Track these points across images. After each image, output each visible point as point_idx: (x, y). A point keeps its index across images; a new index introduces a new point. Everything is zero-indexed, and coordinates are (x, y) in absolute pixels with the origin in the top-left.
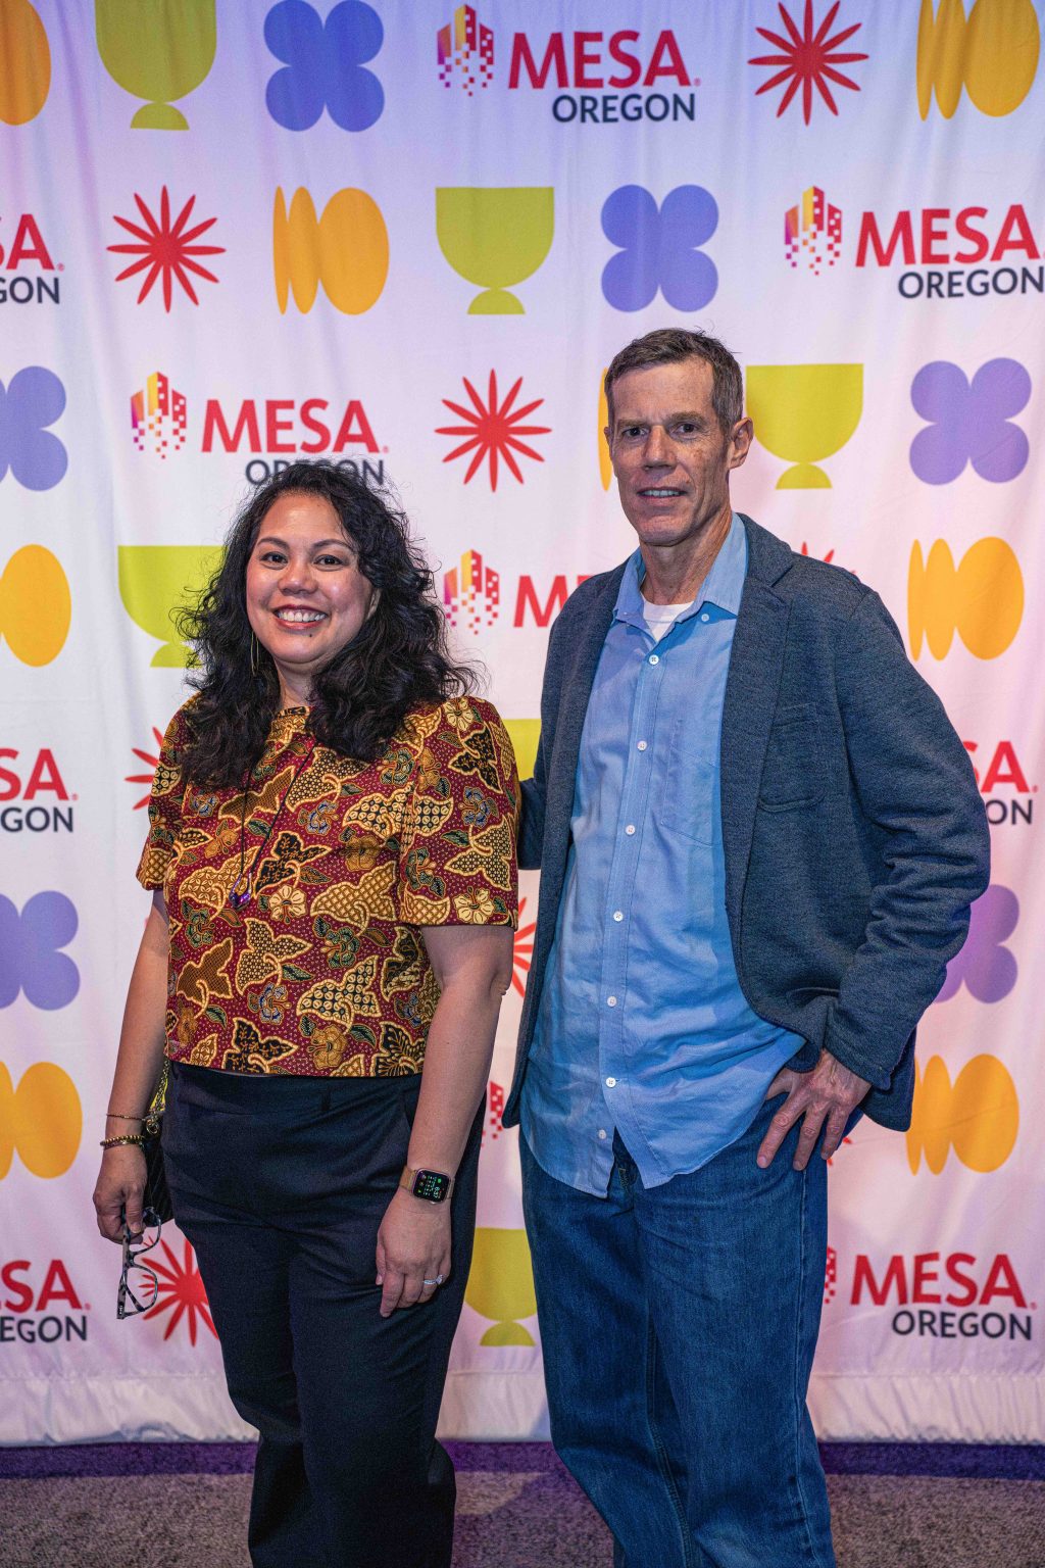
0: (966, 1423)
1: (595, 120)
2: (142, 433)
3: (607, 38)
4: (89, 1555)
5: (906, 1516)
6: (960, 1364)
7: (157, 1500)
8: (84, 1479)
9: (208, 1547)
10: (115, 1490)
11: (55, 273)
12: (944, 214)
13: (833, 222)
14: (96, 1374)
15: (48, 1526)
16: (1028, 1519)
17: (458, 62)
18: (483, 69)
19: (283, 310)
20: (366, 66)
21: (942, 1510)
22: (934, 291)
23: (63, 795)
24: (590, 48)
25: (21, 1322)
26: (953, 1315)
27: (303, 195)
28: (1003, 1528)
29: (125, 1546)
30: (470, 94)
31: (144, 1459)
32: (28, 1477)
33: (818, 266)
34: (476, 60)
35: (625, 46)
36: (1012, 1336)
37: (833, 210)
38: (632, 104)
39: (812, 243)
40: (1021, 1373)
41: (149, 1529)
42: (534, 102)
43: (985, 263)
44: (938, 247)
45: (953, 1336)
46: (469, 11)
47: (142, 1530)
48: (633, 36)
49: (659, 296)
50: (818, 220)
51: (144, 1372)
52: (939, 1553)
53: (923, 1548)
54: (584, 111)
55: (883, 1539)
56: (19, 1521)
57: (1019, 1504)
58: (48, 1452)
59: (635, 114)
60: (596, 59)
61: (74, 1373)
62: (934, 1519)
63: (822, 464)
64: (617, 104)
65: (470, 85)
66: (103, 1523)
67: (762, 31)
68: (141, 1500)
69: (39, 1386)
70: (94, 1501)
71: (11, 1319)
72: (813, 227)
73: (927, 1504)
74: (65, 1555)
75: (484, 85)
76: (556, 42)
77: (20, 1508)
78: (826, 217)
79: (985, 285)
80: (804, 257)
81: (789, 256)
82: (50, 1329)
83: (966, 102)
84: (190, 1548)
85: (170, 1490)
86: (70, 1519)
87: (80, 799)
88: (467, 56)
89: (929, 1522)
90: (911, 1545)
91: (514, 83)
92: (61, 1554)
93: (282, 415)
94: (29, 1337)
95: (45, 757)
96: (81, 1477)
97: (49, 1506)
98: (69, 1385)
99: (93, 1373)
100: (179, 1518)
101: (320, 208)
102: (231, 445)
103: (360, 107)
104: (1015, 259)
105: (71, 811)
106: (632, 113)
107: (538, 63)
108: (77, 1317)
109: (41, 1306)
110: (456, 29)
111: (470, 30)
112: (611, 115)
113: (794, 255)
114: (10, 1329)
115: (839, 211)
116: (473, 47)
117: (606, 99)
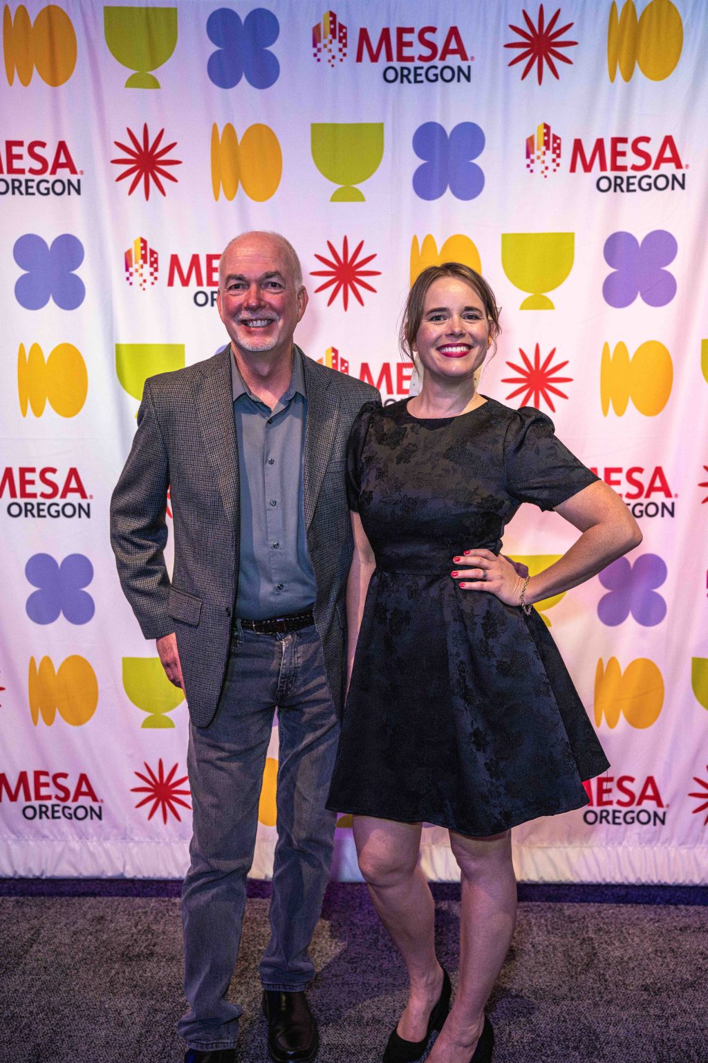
0: (625, 874)
1: (410, 82)
2: (131, 274)
3: (417, 31)
4: (104, 942)
5: (586, 923)
6: (623, 839)
7: (144, 910)
8: (102, 898)
9: (174, 939)
10: (119, 904)
11: (78, 176)
12: (624, 140)
13: (555, 145)
14: (108, 839)
15: (81, 923)
16: (656, 925)
17: (325, 46)
18: (340, 50)
19: (217, 199)
20: (268, 48)
21: (607, 920)
22: (618, 188)
23: (84, 496)
24: (407, 37)
25: (64, 808)
26: (620, 812)
27: (229, 128)
28: (642, 930)
29: (125, 937)
30: (333, 66)
31: (137, 886)
32: (69, 895)
33: (546, 173)
34: (336, 45)
35: (428, 36)
36: (655, 824)
37: (556, 138)
38: (432, 72)
39: (543, 158)
40: (659, 844)
41: (140, 927)
42: (372, 71)
43: (649, 171)
44: (620, 161)
45: (620, 824)
46: (332, 15)
47: (135, 927)
48: (433, 30)
49: (448, 191)
50: (546, 144)
51: (136, 839)
52: (604, 946)
53: (595, 942)
54: (402, 76)
55: (572, 938)
56: (64, 921)
57: (652, 917)
58: (82, 883)
59: (434, 78)
60: (410, 44)
61: (95, 838)
62: (602, 925)
63: (549, 295)
64: (423, 72)
65: (332, 60)
66: (113, 923)
67: (512, 27)
68: (135, 910)
69: (75, 845)
70: (107, 910)
71: (58, 805)
72: (544, 148)
73: (598, 916)
74: (90, 941)
75: (341, 60)
76: (386, 33)
77: (64, 913)
78: (552, 142)
79: (649, 185)
80: (538, 166)
82: (81, 813)
83: (638, 72)
84: (163, 939)
85: (152, 905)
86: (93, 920)
87: (94, 498)
88: (331, 42)
89: (598, 927)
90: (588, 941)
91: (359, 59)
92: (88, 940)
93: (216, 263)
94: (69, 816)
95: (73, 472)
96: (100, 896)
97: (82, 912)
98: (93, 845)
99: (107, 839)
100: (156, 921)
101: (240, 136)
102: (185, 282)
103: (265, 74)
104: (668, 169)
105: (88, 505)
106: (432, 77)
107: (375, 46)
108: (96, 806)
109: (75, 799)
110: (324, 26)
111: (332, 26)
112: (419, 78)
113: (532, 165)
114: (58, 811)
115: (559, 138)
116: (334, 37)
117: (416, 69)
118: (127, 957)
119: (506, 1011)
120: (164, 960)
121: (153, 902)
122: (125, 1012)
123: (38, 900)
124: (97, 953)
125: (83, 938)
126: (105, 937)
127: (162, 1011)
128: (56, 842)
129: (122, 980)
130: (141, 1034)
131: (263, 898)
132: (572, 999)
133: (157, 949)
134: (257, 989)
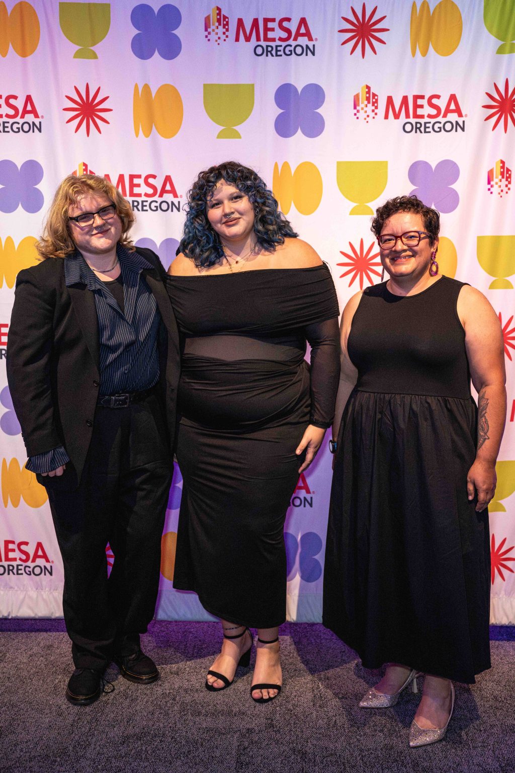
1: (272, 56)
3: (277, 21)
4: (51, 661)
10: (64, 637)
11: (40, 120)
12: (422, 97)
13: (374, 100)
14: (56, 590)
15: (35, 649)
17: (213, 30)
18: (224, 33)
19: (137, 135)
22: (418, 130)
24: (270, 25)
25: (26, 567)
27: (146, 87)
30: (219, 44)
32: (28, 631)
33: (368, 119)
34: (221, 29)
35: (285, 24)
37: (374, 95)
38: (288, 49)
39: (365, 109)
42: (246, 48)
43: (440, 119)
44: (420, 112)
46: (219, 9)
48: (289, 20)
49: (299, 131)
50: (368, 99)
54: (267, 51)
56: (24, 647)
58: (37, 621)
59: (289, 53)
60: (273, 30)
61: (47, 589)
63: (370, 205)
64: (281, 49)
65: (218, 40)
66: (58, 649)
67: (344, 18)
69: (33, 593)
70: (55, 641)
71: (22, 565)
72: (366, 102)
74: (42, 661)
75: (225, 40)
76: (256, 22)
77: (24, 642)
78: (372, 98)
79: (440, 128)
80: (362, 115)
81: (355, 114)
82: (37, 571)
86: (45, 647)
88: (217, 28)
91: (237, 40)
92: (40, 660)
93: (136, 181)
94: (29, 573)
96: (50, 632)
97: (36, 642)
98: (45, 593)
101: (154, 92)
103: (171, 49)
104: (453, 117)
107: (248, 31)
108: (48, 566)
109: (33, 561)
110: (213, 17)
111: (218, 17)
112: (279, 53)
113: (358, 114)
114: (21, 570)
115: (377, 96)
116: (220, 24)
117: (277, 46)
119: (334, 708)
123: (6, 634)
124: (46, 669)
125: (37, 659)
126: (52, 658)
128: (19, 592)
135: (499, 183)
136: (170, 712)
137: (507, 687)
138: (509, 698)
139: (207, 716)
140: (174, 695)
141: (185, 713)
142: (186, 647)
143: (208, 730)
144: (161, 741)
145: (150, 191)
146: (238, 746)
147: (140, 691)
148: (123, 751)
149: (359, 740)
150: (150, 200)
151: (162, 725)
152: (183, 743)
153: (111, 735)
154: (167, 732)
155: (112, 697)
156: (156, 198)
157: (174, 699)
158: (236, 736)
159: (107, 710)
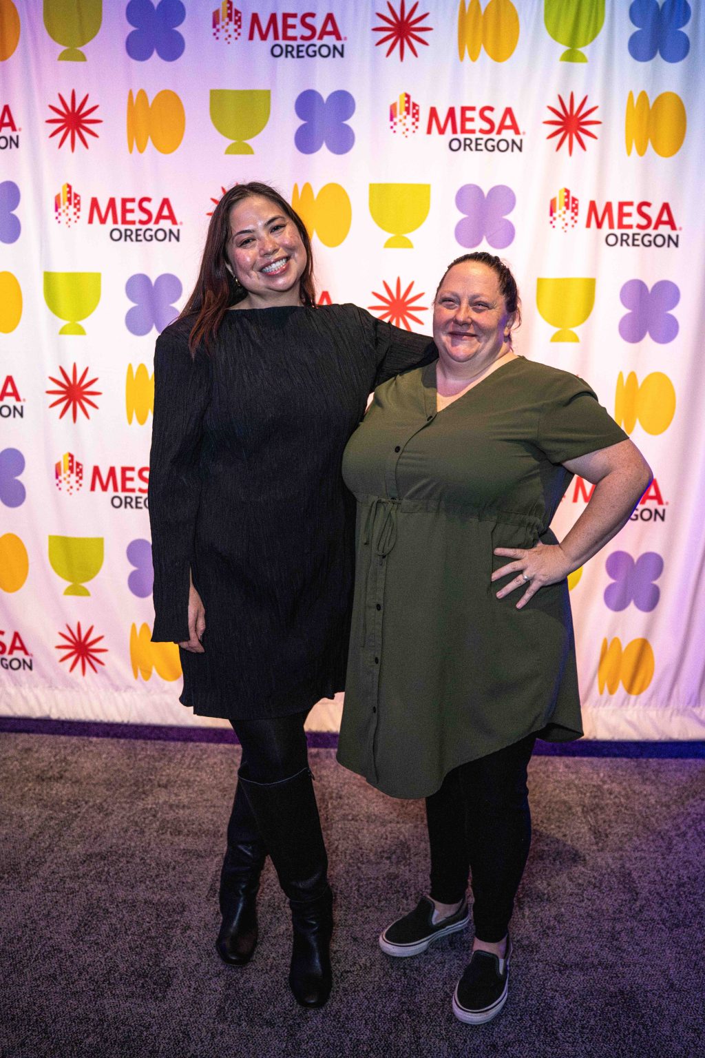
1: (293, 57)
2: (59, 214)
3: (299, 16)
4: (26, 766)
7: (65, 745)
8: (33, 734)
10: (47, 740)
11: (18, 133)
12: (472, 109)
13: (415, 111)
15: (12, 752)
17: (223, 27)
18: (236, 30)
19: (131, 152)
20: (177, 29)
22: (467, 148)
23: (18, 399)
24: (291, 21)
25: (2, 659)
27: (142, 93)
29: (43, 764)
30: (229, 43)
32: (8, 731)
33: (407, 133)
34: (232, 26)
35: (308, 20)
37: (415, 105)
38: (311, 49)
39: (404, 121)
41: (58, 757)
42: (262, 48)
43: (493, 135)
44: (469, 126)
46: (230, 3)
47: (54, 757)
48: (312, 15)
50: (407, 109)
51: (60, 687)
54: (287, 52)
59: (313, 54)
60: (293, 27)
61: (27, 685)
63: (408, 236)
64: (304, 49)
65: (229, 39)
66: (37, 753)
67: (378, 14)
68: (58, 745)
69: (11, 690)
70: (36, 744)
72: (405, 113)
74: (15, 765)
75: (236, 39)
76: (273, 17)
78: (411, 108)
79: (493, 146)
80: (399, 128)
81: (392, 127)
82: (15, 664)
83: (482, 54)
85: (72, 742)
86: (22, 750)
87: (27, 401)
88: (228, 24)
91: (251, 37)
92: (13, 765)
93: (129, 206)
94: (5, 666)
95: (9, 379)
97: (14, 744)
98: (26, 691)
99: (36, 686)
100: (73, 753)
101: (151, 100)
102: (103, 221)
103: (172, 49)
104: (508, 134)
105: (22, 407)
106: (312, 54)
107: (264, 28)
108: (27, 659)
109: (11, 652)
110: (222, 11)
111: (229, 12)
112: (301, 54)
113: (395, 127)
115: (418, 106)
116: (231, 20)
117: (298, 46)
118: (40, 779)
119: (340, 831)
120: (70, 782)
121: (75, 740)
122: (27, 818)
124: (18, 774)
125: (10, 763)
126: (28, 763)
127: (56, 819)
129: (31, 795)
130: (34, 834)
131: (165, 740)
132: (398, 822)
133: (67, 775)
134: (139, 807)
135: (563, 216)
136: (146, 830)
137: (547, 809)
138: (545, 821)
139: (188, 835)
140: (155, 811)
141: (164, 831)
142: (183, 756)
143: (185, 852)
144: (128, 862)
145: (145, 217)
146: (216, 871)
147: (118, 804)
148: (81, 871)
149: (359, 868)
150: (144, 227)
151: (133, 844)
152: (153, 865)
153: (72, 853)
154: (137, 852)
155: (84, 810)
156: (151, 225)
157: (154, 816)
158: (217, 859)
159: (74, 825)
